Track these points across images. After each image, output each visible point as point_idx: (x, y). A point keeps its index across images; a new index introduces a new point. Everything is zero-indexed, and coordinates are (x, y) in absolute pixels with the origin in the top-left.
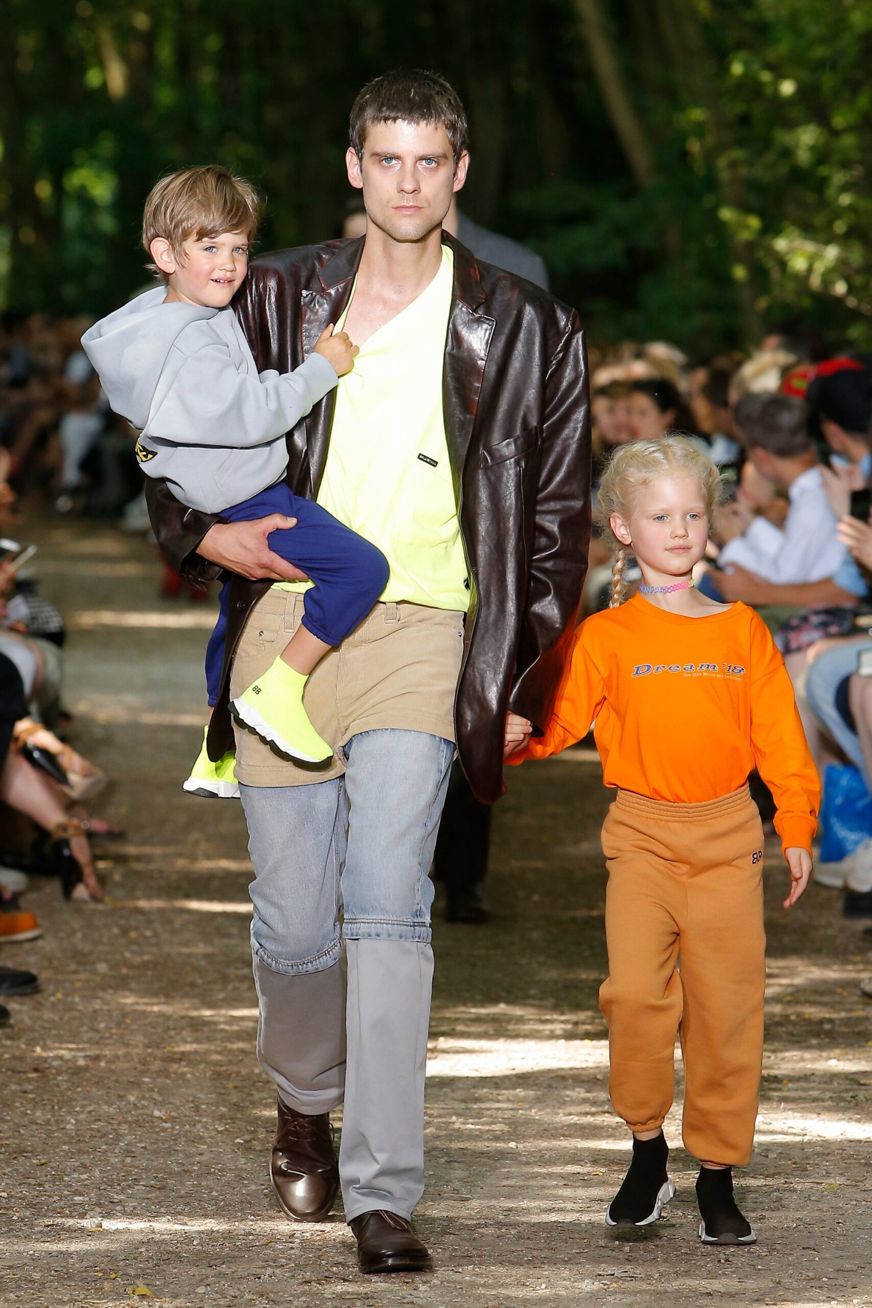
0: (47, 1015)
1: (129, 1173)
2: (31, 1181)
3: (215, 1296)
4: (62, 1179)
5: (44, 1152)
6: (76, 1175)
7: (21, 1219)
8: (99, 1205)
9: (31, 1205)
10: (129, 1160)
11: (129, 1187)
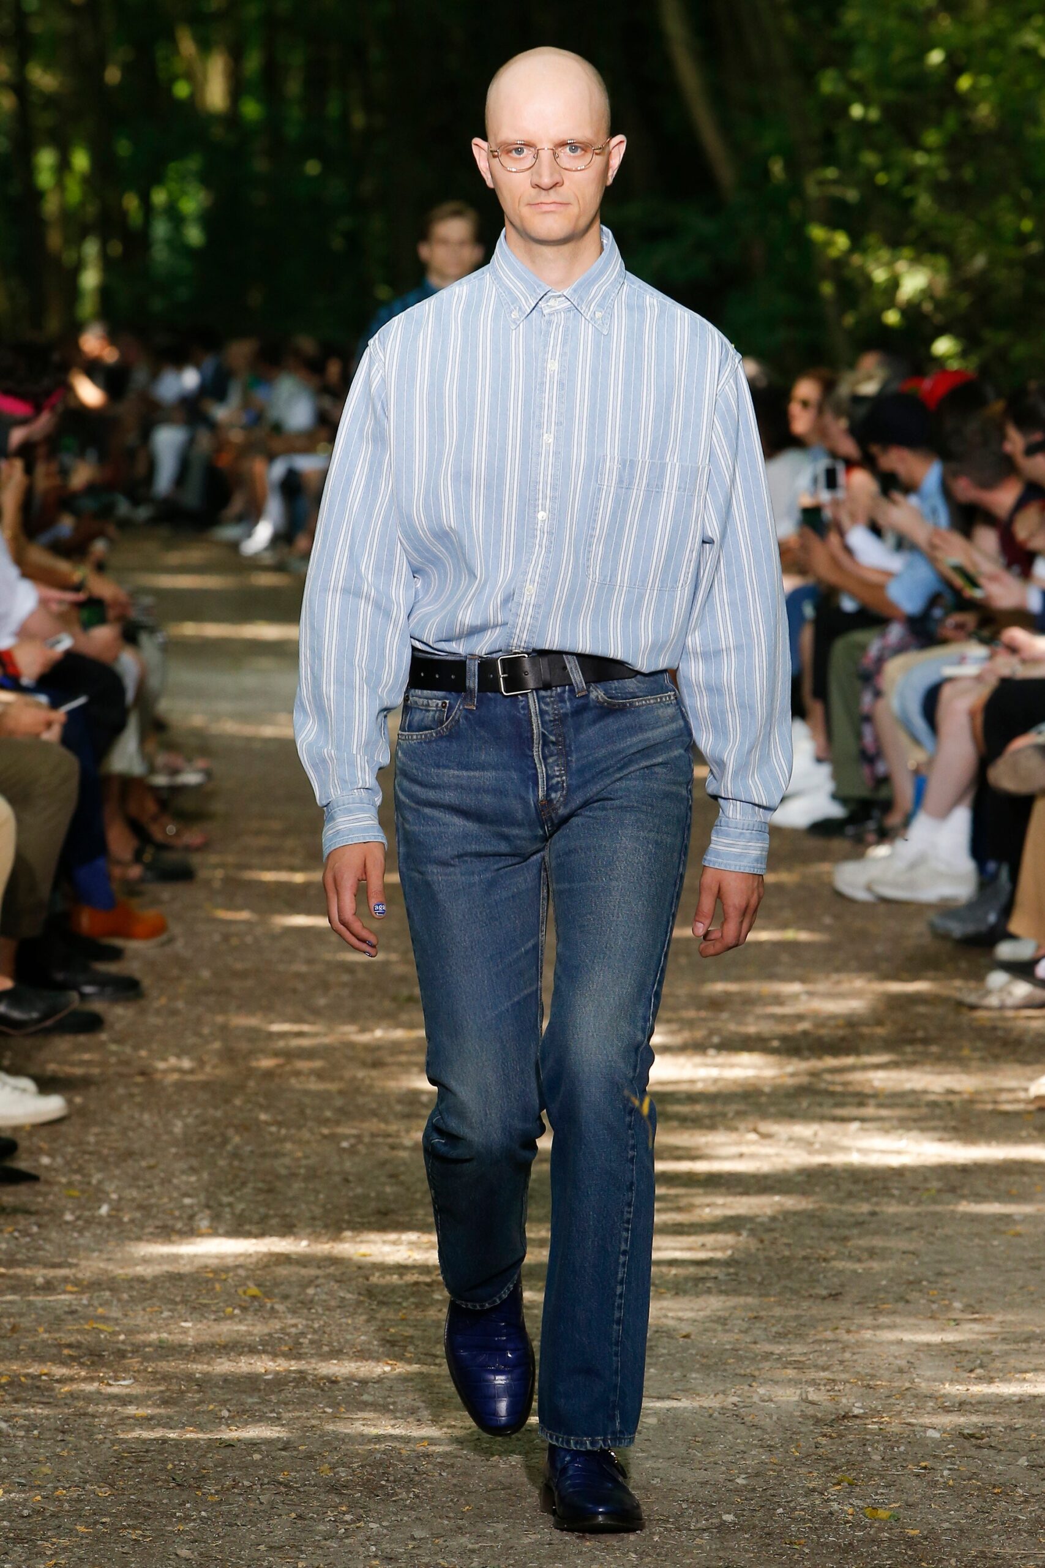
0: (154, 1020)
1: (236, 1176)
2: (141, 1183)
3: (324, 1297)
4: (170, 1182)
5: (152, 1155)
6: (184, 1178)
7: (132, 1221)
8: (208, 1207)
9: (140, 1207)
10: (236, 1163)
11: (238, 1189)
